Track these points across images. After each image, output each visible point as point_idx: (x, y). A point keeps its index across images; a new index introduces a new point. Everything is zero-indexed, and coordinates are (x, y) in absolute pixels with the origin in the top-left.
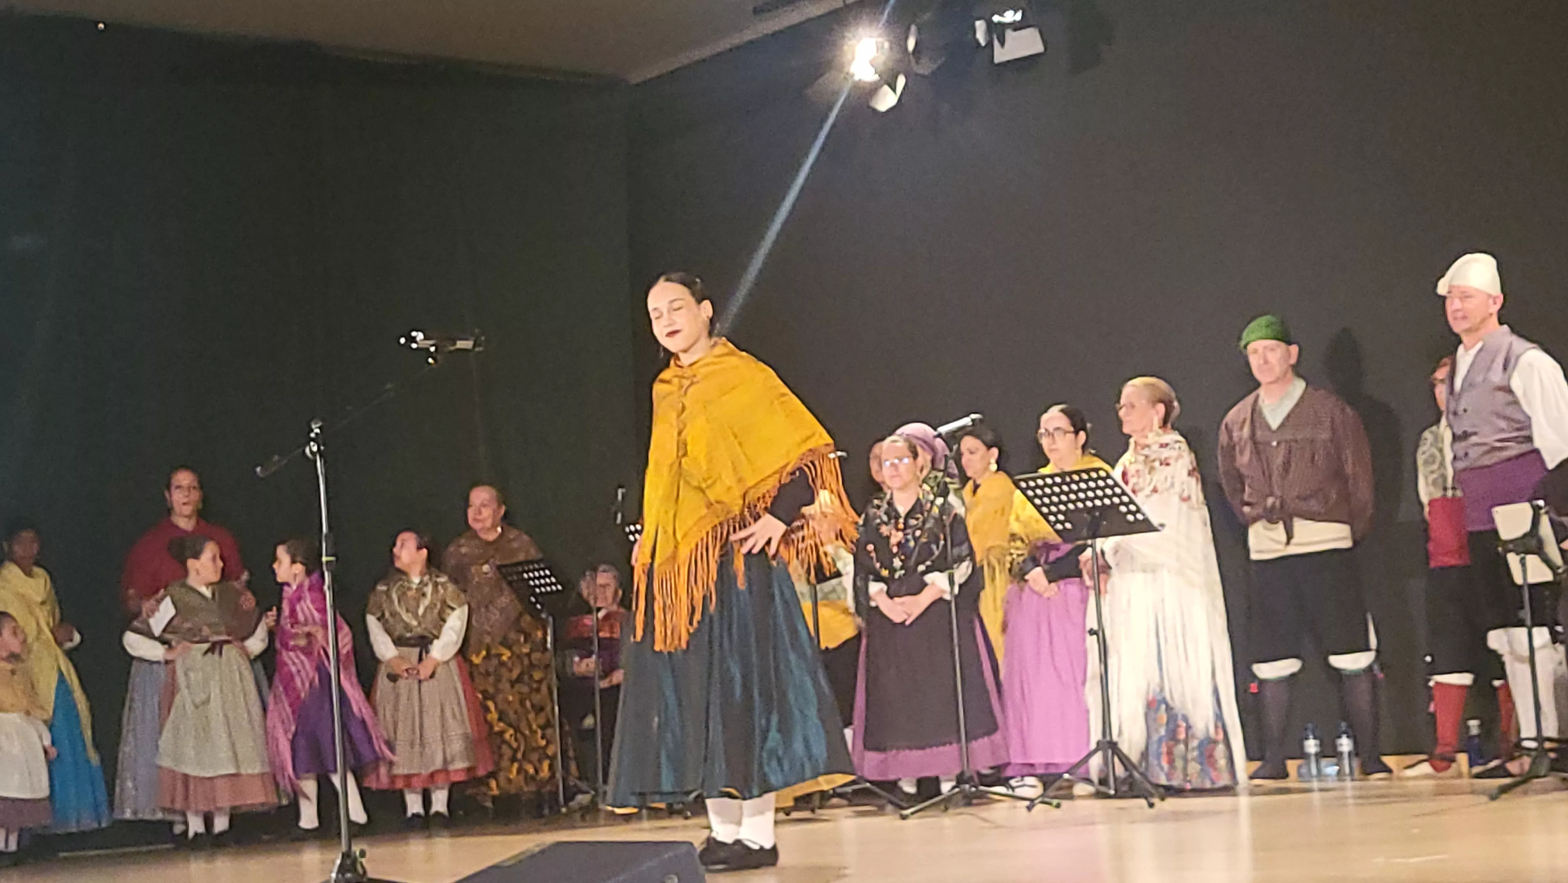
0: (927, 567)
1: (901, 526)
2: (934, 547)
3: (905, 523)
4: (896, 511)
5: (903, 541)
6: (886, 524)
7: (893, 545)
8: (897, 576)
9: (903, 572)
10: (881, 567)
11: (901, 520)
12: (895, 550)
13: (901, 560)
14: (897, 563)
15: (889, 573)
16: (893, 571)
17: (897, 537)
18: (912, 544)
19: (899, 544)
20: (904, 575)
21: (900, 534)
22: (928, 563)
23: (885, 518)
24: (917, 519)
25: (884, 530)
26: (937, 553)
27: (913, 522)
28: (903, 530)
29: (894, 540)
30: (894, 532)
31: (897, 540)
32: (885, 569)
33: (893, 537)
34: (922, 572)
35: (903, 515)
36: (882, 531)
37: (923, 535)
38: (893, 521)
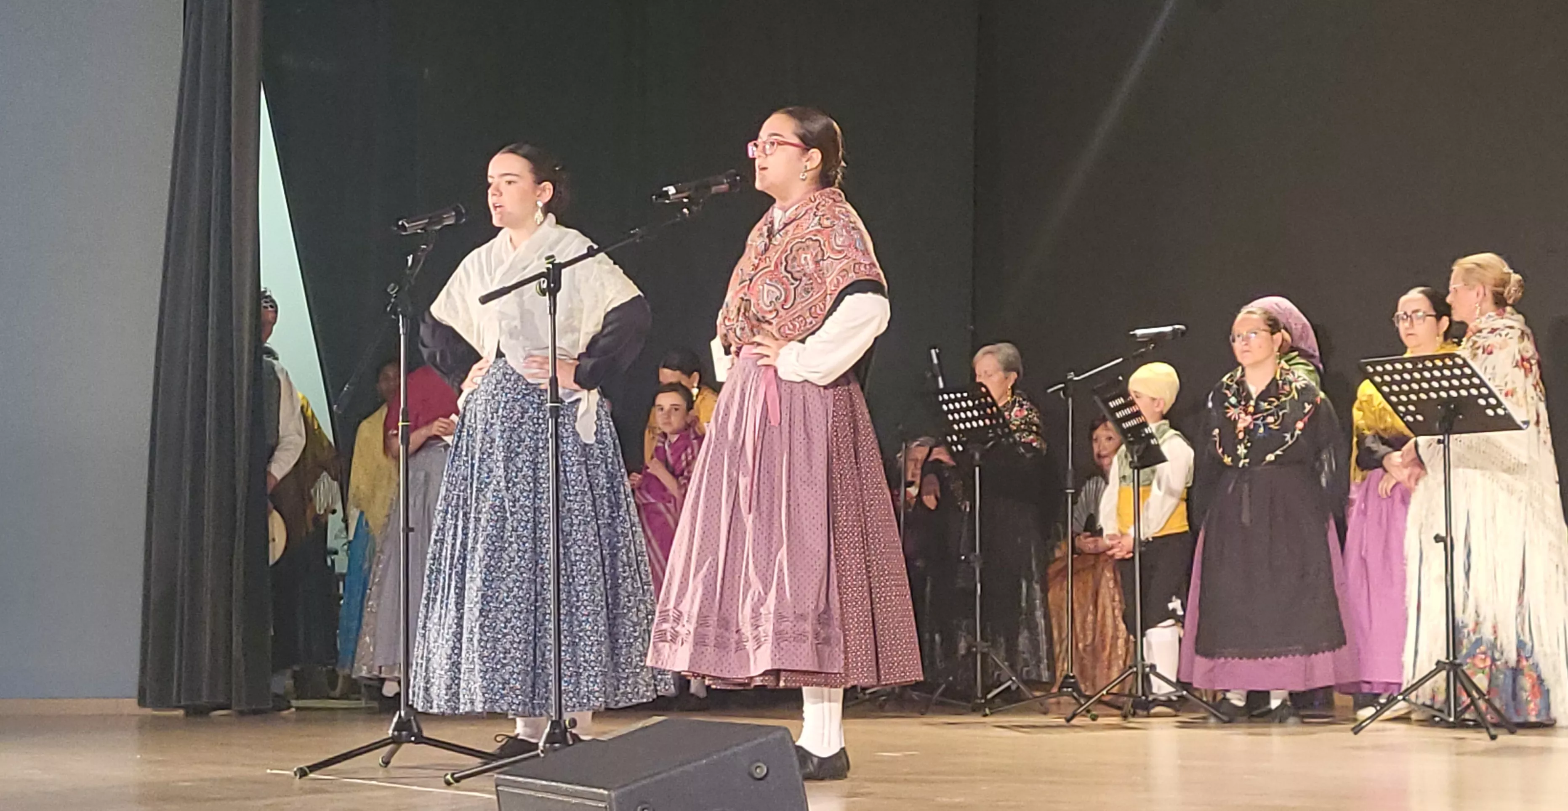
0: (1277, 456)
1: (1251, 409)
2: (1288, 436)
3: (1256, 406)
4: (1247, 392)
5: (1252, 427)
6: (1235, 406)
7: (1240, 430)
8: (1241, 465)
9: (1248, 461)
10: (1223, 453)
11: (1252, 403)
12: (1241, 435)
13: (1246, 448)
14: (1241, 450)
15: (1232, 461)
16: (1236, 458)
17: (1244, 421)
18: (1261, 430)
19: (1246, 430)
20: (1249, 463)
21: (1249, 418)
22: (1278, 452)
23: (1234, 399)
24: (1270, 403)
25: (1232, 413)
26: (1290, 443)
27: (1264, 405)
28: (1253, 414)
29: (1241, 425)
30: (1243, 415)
31: (1245, 424)
32: (1228, 456)
33: (1240, 420)
34: (1270, 462)
35: (1254, 396)
36: (1229, 415)
37: (1276, 421)
38: (1243, 403)
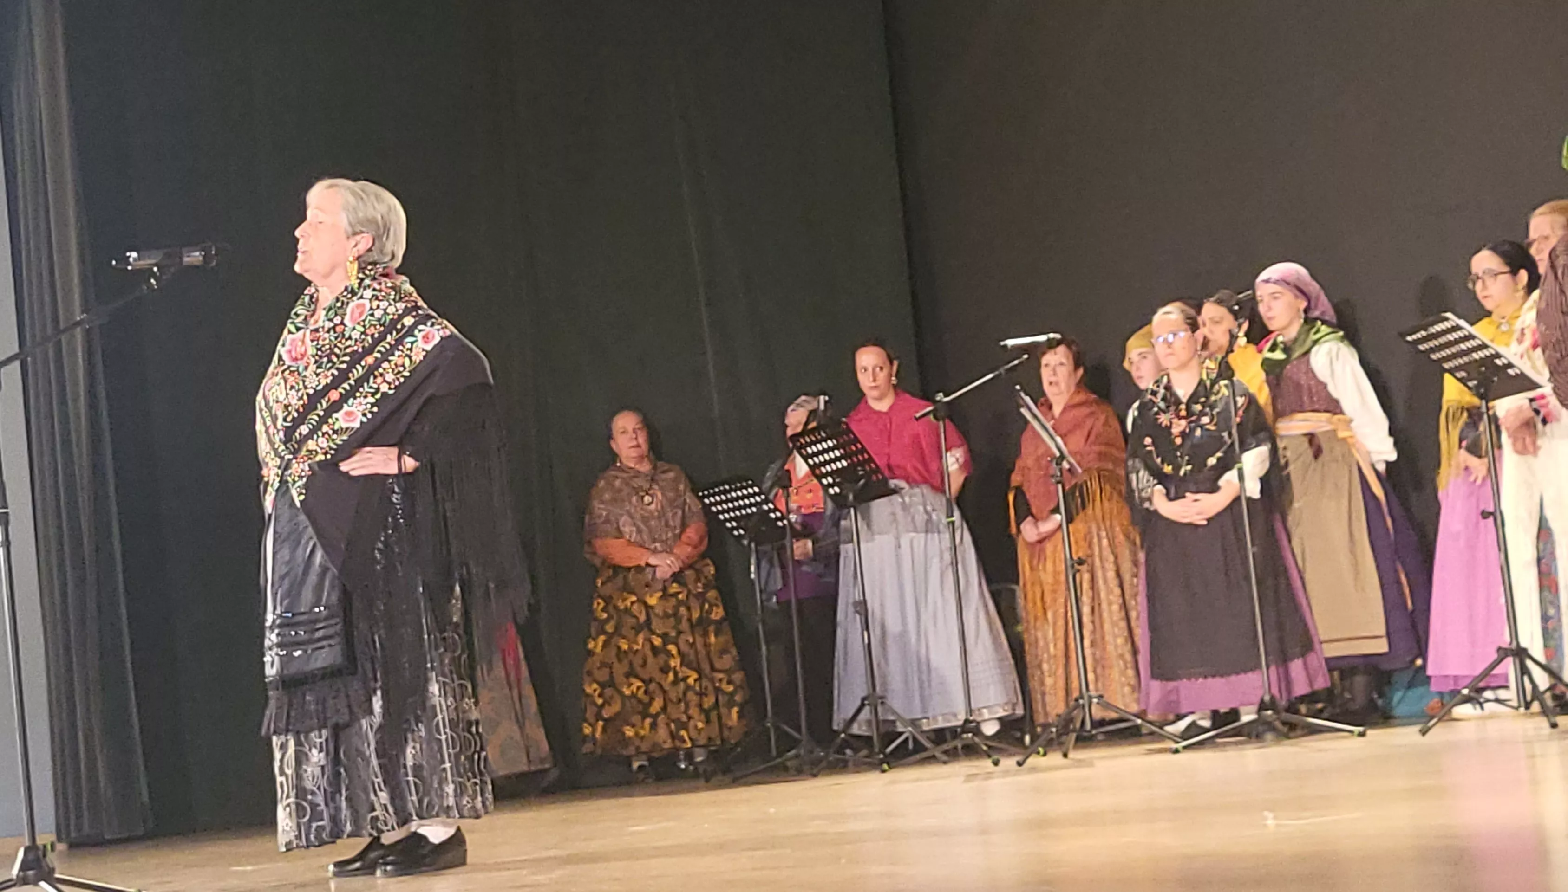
0: (1218, 459)
1: (1183, 413)
2: (1225, 434)
3: (1188, 408)
4: (1173, 394)
5: (1187, 430)
6: (1164, 412)
7: (1176, 437)
8: (1182, 473)
9: (1189, 467)
10: (1163, 462)
11: (1183, 407)
12: (1178, 441)
13: (1187, 453)
14: (1182, 456)
15: (1173, 469)
16: (1177, 466)
17: (1178, 426)
18: (1198, 432)
19: (1183, 434)
20: (1191, 471)
21: (1183, 423)
22: (1219, 454)
23: (1162, 405)
24: (1202, 404)
25: (1164, 419)
26: (1229, 442)
27: (1198, 407)
28: (1186, 417)
29: (1175, 430)
30: (1175, 421)
31: (1181, 429)
32: (1168, 465)
33: (1174, 426)
34: (1213, 467)
35: (1184, 400)
36: (1160, 421)
37: (1212, 420)
38: (1172, 408)
